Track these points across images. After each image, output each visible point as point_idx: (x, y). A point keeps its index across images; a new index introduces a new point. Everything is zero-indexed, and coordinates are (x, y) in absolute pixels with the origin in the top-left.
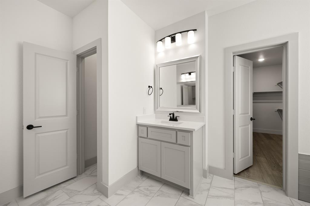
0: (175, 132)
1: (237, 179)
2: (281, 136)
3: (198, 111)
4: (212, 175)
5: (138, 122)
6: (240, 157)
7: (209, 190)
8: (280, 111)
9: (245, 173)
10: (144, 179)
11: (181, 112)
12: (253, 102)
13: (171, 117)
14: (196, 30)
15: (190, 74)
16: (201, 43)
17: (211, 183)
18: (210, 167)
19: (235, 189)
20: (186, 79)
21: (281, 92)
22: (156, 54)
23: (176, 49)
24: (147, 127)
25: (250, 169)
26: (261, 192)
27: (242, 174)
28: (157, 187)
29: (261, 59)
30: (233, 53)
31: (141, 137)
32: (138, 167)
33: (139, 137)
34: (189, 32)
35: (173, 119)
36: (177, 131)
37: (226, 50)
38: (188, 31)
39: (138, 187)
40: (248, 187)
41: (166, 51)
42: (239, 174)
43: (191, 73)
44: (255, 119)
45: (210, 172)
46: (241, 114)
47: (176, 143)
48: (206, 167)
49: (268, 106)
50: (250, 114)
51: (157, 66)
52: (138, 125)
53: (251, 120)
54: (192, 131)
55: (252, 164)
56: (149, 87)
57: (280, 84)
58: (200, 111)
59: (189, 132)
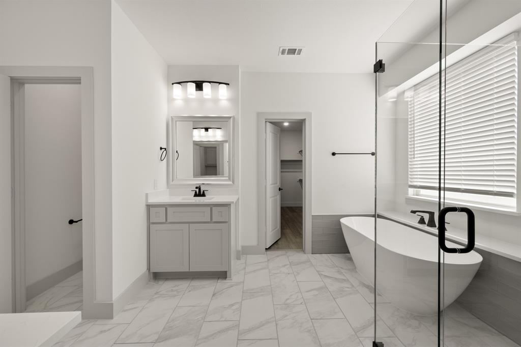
0: (210, 208)
1: (269, 252)
2: (302, 207)
3: (231, 183)
4: (245, 256)
5: (149, 201)
6: (271, 230)
7: (245, 268)
8: (301, 181)
9: (275, 245)
10: (161, 282)
11: (208, 184)
12: (281, 172)
13: (196, 192)
14: (228, 84)
15: (207, 129)
16: (234, 100)
17: (246, 263)
18: (243, 247)
19: (268, 260)
20: (200, 136)
21: (301, 161)
22: (170, 100)
23: (202, 101)
24: (166, 207)
25: (279, 242)
26: (288, 257)
27: (273, 247)
28: (183, 285)
29: (286, 124)
30: (266, 119)
31: (154, 223)
32: (149, 269)
33: (149, 223)
34: (221, 85)
35: (200, 193)
36: (212, 206)
37: (259, 115)
38: (220, 83)
39: (157, 293)
40: (278, 256)
41: (187, 100)
42: (270, 248)
43: (209, 129)
44: (282, 189)
45: (243, 254)
46: (272, 184)
47: (211, 222)
48: (240, 248)
49: (292, 176)
50: (278, 185)
51: (172, 118)
52: (149, 207)
53: (280, 190)
54: (230, 205)
55: (280, 237)
56: (161, 149)
57: (301, 152)
58: (233, 182)
59: (227, 205)
